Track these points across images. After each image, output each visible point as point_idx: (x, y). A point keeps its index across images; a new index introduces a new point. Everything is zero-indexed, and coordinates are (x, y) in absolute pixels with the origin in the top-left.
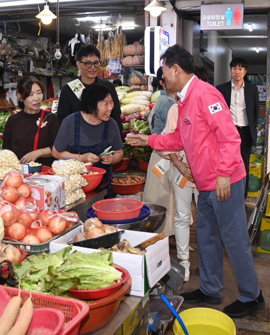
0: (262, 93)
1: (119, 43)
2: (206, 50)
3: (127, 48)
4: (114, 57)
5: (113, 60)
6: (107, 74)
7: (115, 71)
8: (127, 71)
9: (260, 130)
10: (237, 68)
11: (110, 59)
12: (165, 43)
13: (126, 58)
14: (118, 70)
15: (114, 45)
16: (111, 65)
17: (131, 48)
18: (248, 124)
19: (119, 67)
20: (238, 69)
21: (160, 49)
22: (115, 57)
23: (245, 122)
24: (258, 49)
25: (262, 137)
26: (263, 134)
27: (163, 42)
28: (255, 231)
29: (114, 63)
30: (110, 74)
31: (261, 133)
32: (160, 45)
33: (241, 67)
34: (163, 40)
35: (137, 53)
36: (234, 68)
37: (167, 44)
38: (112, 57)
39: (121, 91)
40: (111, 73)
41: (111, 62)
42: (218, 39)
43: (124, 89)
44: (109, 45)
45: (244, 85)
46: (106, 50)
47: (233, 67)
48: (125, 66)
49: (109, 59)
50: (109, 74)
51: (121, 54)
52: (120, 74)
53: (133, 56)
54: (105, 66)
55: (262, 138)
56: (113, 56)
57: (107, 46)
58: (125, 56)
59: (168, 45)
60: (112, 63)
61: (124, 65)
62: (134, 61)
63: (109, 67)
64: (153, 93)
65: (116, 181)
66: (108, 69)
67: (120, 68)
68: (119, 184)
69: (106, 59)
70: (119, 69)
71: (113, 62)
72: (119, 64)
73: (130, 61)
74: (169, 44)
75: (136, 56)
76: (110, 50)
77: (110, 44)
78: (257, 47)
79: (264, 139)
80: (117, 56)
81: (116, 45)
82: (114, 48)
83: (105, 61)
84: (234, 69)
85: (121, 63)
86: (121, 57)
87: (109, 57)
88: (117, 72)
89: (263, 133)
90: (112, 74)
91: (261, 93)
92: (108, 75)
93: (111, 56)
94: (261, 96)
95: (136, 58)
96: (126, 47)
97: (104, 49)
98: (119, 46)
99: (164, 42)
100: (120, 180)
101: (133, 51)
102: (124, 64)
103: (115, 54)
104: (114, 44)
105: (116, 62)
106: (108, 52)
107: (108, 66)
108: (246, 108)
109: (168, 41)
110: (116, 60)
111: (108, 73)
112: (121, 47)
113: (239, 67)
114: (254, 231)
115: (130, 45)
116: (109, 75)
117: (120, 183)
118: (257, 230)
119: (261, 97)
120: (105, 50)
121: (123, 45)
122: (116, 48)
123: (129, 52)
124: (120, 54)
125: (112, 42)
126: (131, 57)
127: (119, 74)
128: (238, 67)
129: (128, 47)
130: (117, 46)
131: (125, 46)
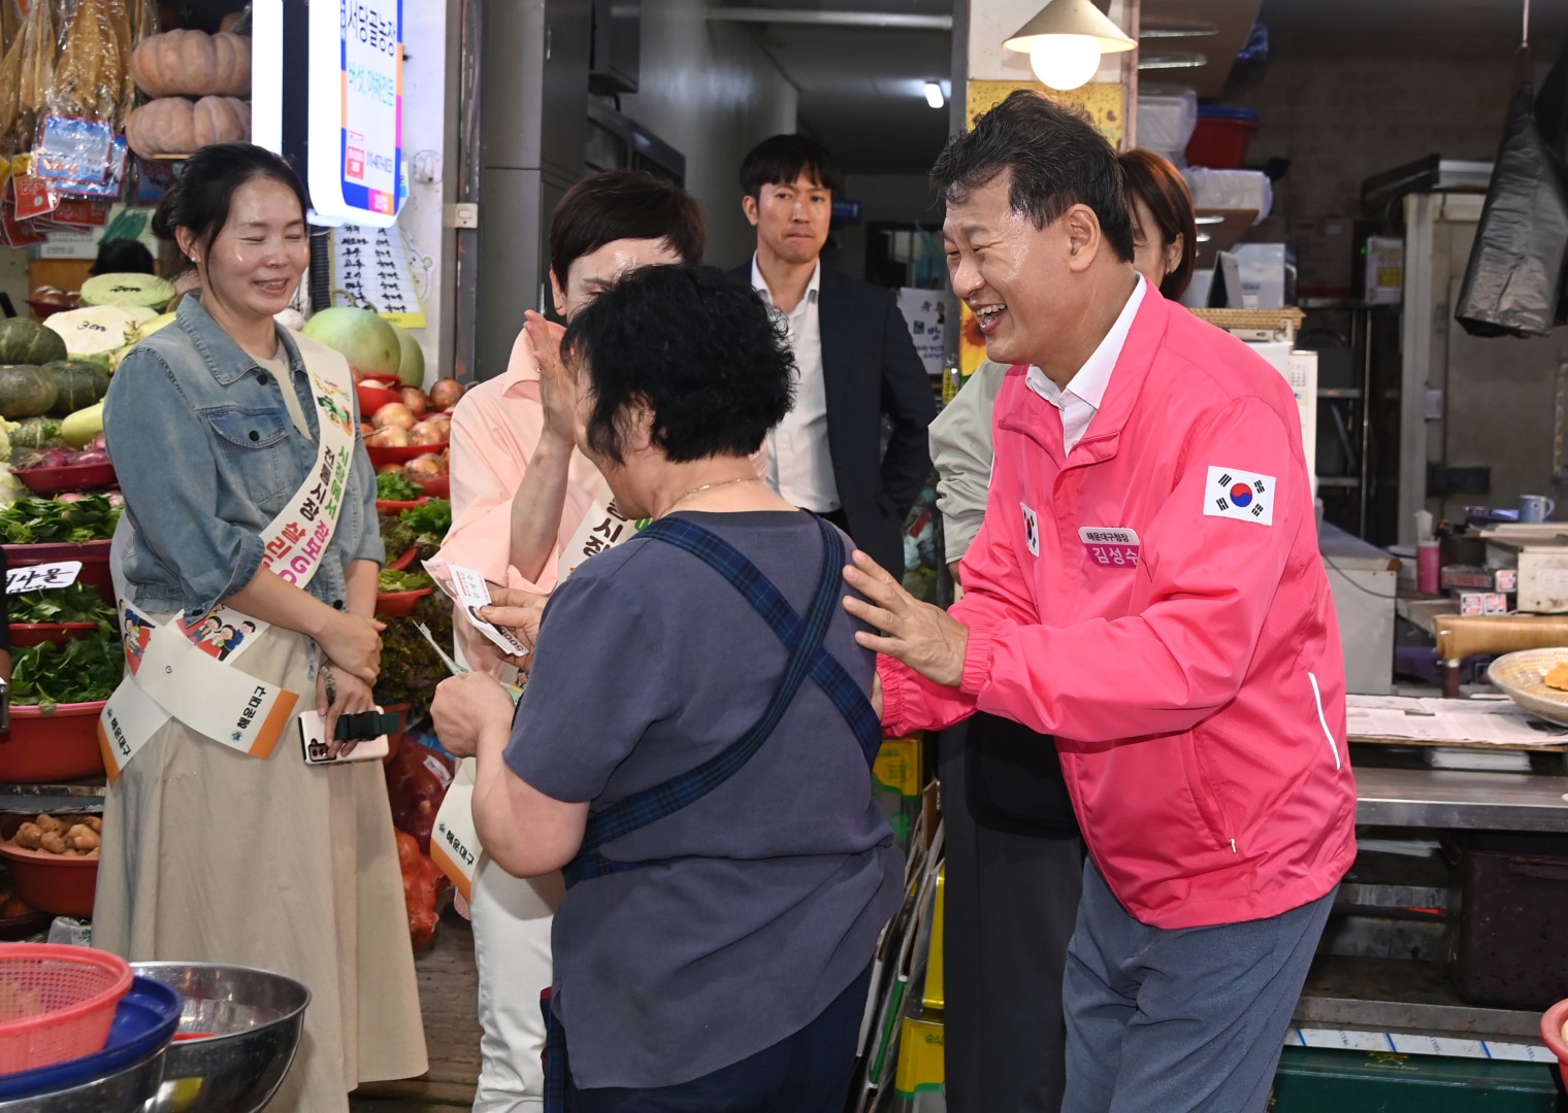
0: (931, 331)
1: (113, 17)
2: (631, 85)
3: (157, 49)
4: (76, 99)
5: (69, 117)
6: (31, 198)
7: (84, 182)
8: (159, 183)
9: (915, 534)
10: (797, 191)
11: (56, 112)
12: (379, 36)
13: (151, 106)
14: (102, 175)
15: (77, 25)
16: (57, 143)
17: (179, 51)
18: (835, 498)
19: (109, 159)
20: (803, 196)
21: (344, 67)
22: (84, 101)
23: (823, 489)
24: (935, 87)
25: (926, 570)
26: (931, 556)
27: (361, 25)
28: (872, 1092)
29: (80, 135)
30: (52, 198)
31: (920, 546)
32: (343, 43)
33: (820, 186)
34: (362, 15)
35: (219, 85)
36: (781, 190)
37: (388, 40)
38: (65, 100)
39: (122, 305)
40: (58, 190)
41: (56, 126)
42: (708, 23)
43: (137, 290)
44: (48, 26)
45: (815, 285)
46: (29, 51)
47: (775, 181)
48: (146, 156)
49: (45, 109)
50: (46, 198)
51: (122, 81)
52: (117, 199)
53: (193, 98)
54: (18, 152)
55: (924, 575)
56: (74, 89)
57: (34, 32)
58: (143, 98)
59: (395, 43)
60: (68, 136)
61: (136, 150)
62: (200, 127)
63: (42, 158)
64: (307, 319)
65: (51, 837)
66: (40, 168)
67: (118, 169)
68: (71, 856)
69: (30, 110)
70: (108, 174)
71: (74, 128)
72: (109, 140)
73: (174, 130)
74: (400, 39)
75: (209, 102)
76: (51, 54)
77: (55, 21)
78: (932, 79)
79: (934, 581)
80: (98, 96)
81: (90, 24)
82: (76, 47)
83: (20, 122)
84: (782, 196)
85: (120, 135)
86: (120, 102)
87: (44, 96)
88: (99, 189)
89: (930, 547)
90: (63, 201)
91: (926, 328)
92: (38, 201)
93: (58, 92)
94: (924, 348)
95: (209, 112)
96: (151, 42)
97: (15, 47)
98: (112, 32)
99: (369, 28)
100: (77, 828)
101: (191, 69)
102: (141, 143)
103: (86, 82)
104: (78, 20)
105: (90, 129)
106: (43, 64)
107: (42, 150)
108: (823, 411)
109: (394, 20)
110: (93, 118)
111: (43, 193)
112: (121, 42)
113: (811, 186)
114: (865, 1091)
115: (175, 34)
116: (46, 204)
117: (77, 850)
118: (880, 1087)
119: (929, 351)
120: (22, 56)
121: (134, 30)
122: (90, 48)
123: (168, 75)
124: (115, 86)
125: (69, 9)
126: (179, 103)
127: (108, 201)
128: (803, 183)
129: (163, 47)
130: (97, 36)
131: (148, 34)
